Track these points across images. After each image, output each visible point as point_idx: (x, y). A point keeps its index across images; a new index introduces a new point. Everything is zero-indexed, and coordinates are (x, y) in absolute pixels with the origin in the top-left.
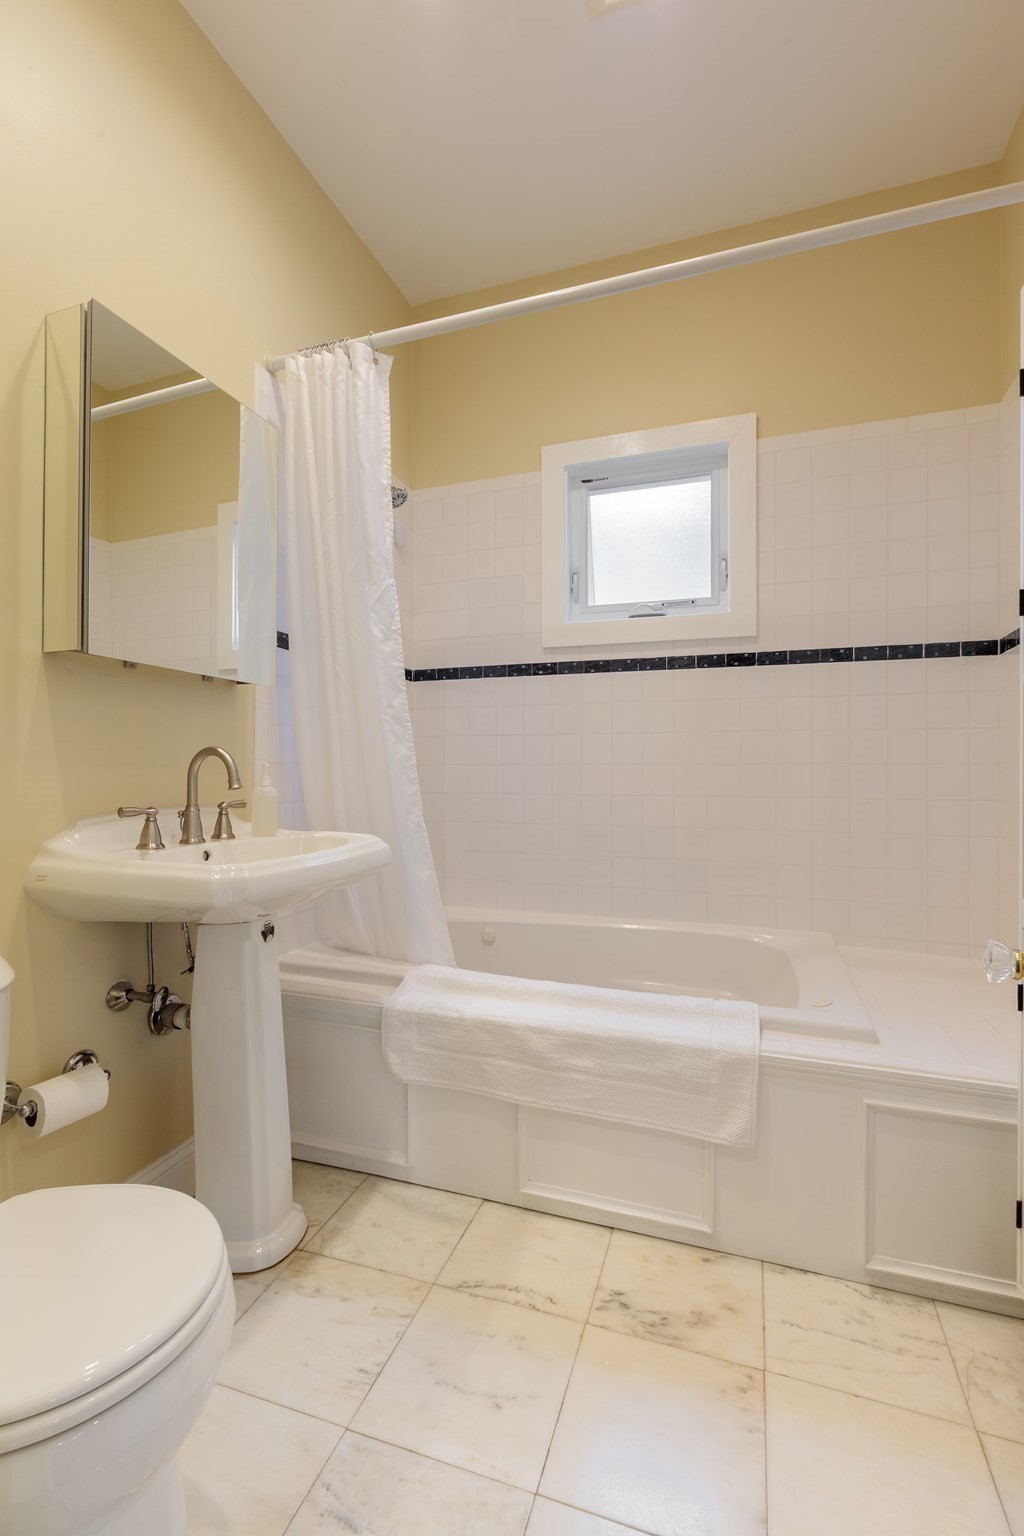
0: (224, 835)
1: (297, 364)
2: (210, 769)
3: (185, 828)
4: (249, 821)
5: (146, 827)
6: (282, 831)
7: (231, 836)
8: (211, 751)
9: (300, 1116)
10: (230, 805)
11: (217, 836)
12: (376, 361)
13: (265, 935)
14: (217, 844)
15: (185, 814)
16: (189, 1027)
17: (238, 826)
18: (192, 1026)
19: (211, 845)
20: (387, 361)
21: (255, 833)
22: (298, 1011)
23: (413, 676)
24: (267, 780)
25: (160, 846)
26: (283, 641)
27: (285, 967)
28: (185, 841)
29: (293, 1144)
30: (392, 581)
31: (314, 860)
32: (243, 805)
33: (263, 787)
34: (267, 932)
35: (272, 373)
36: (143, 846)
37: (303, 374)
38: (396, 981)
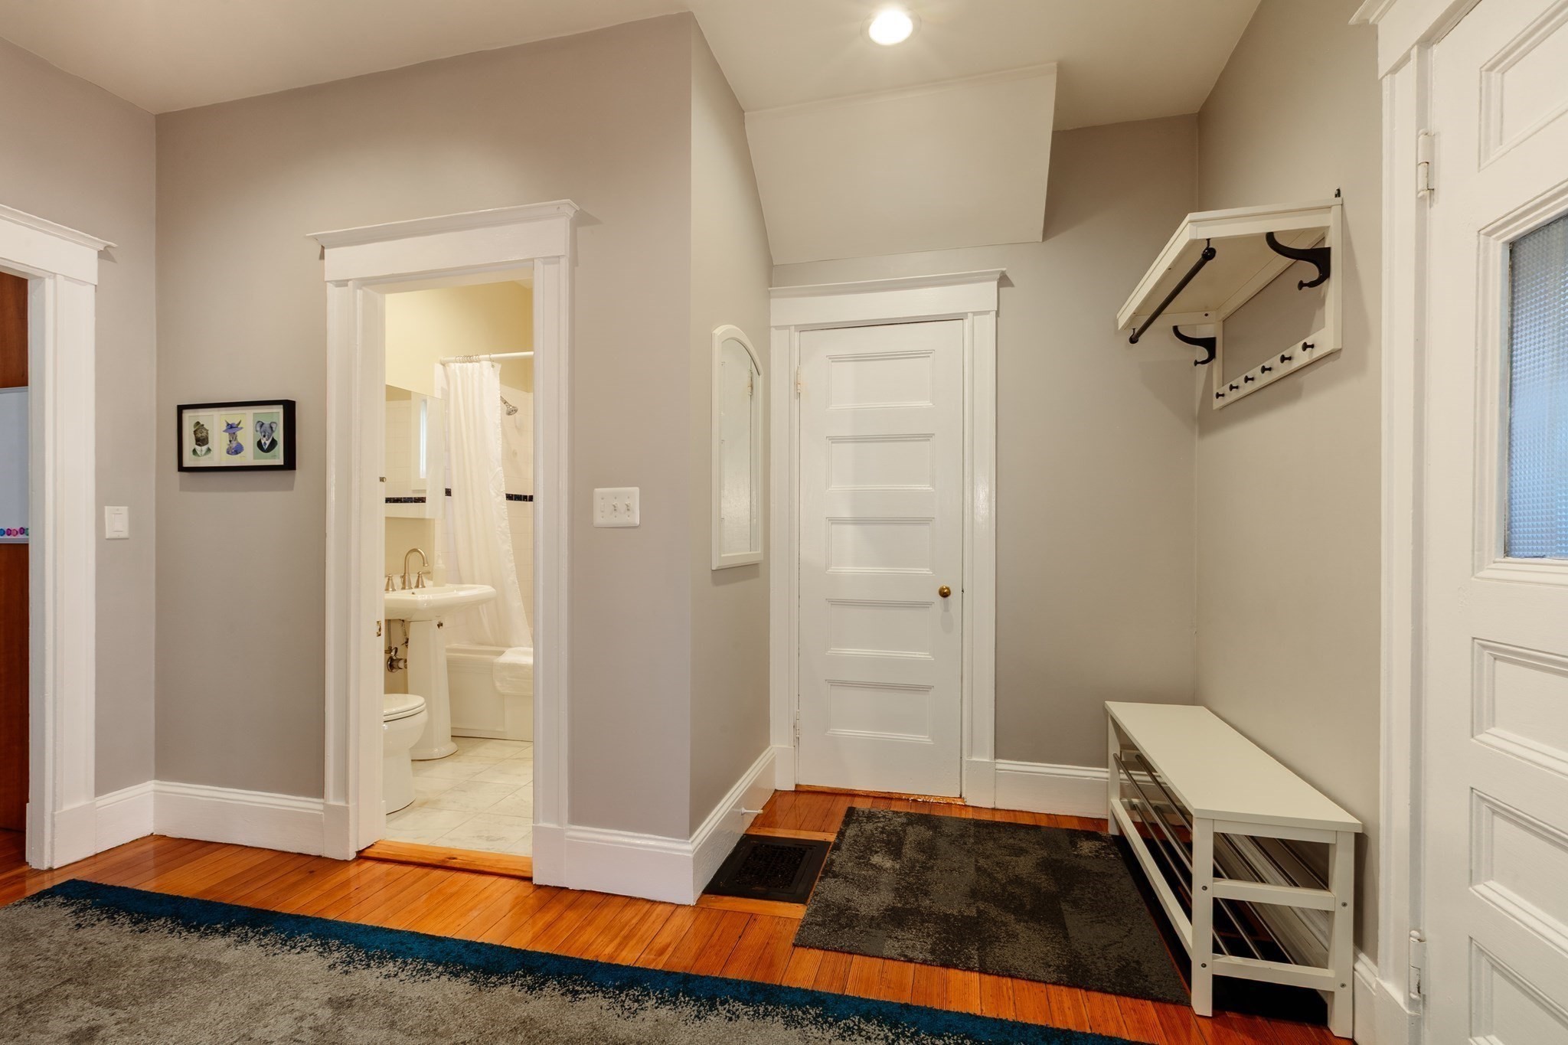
0: (420, 586)
1: (455, 367)
2: (413, 557)
3: (404, 583)
4: (432, 580)
5: (388, 582)
6: (447, 584)
7: (423, 587)
8: (415, 550)
9: (454, 716)
10: (423, 573)
11: (417, 586)
12: (493, 366)
13: (439, 626)
14: (417, 589)
15: (403, 577)
16: (406, 668)
17: (427, 583)
18: (408, 667)
19: (414, 590)
20: (498, 366)
21: (435, 585)
22: (454, 667)
23: (510, 497)
24: (440, 561)
25: (394, 590)
26: (448, 492)
27: (449, 650)
28: (404, 588)
29: (452, 728)
30: (501, 468)
31: (462, 594)
32: (429, 573)
33: (439, 564)
34: (440, 625)
35: (444, 365)
36: (387, 590)
37: (458, 371)
38: (501, 653)
